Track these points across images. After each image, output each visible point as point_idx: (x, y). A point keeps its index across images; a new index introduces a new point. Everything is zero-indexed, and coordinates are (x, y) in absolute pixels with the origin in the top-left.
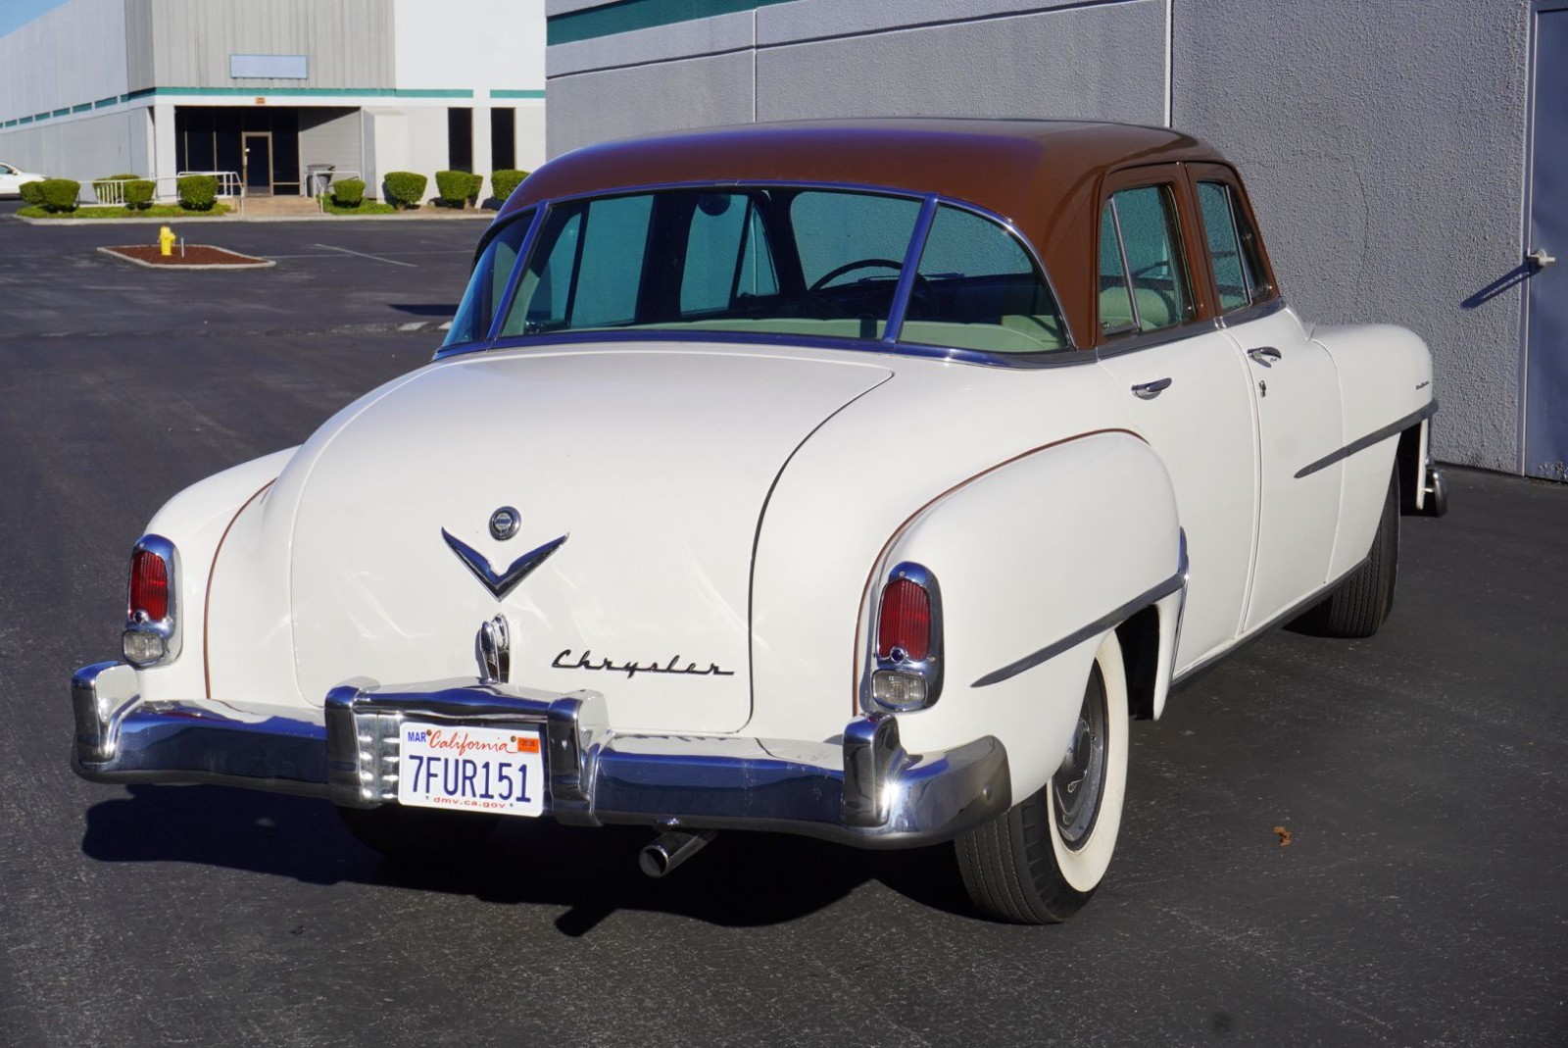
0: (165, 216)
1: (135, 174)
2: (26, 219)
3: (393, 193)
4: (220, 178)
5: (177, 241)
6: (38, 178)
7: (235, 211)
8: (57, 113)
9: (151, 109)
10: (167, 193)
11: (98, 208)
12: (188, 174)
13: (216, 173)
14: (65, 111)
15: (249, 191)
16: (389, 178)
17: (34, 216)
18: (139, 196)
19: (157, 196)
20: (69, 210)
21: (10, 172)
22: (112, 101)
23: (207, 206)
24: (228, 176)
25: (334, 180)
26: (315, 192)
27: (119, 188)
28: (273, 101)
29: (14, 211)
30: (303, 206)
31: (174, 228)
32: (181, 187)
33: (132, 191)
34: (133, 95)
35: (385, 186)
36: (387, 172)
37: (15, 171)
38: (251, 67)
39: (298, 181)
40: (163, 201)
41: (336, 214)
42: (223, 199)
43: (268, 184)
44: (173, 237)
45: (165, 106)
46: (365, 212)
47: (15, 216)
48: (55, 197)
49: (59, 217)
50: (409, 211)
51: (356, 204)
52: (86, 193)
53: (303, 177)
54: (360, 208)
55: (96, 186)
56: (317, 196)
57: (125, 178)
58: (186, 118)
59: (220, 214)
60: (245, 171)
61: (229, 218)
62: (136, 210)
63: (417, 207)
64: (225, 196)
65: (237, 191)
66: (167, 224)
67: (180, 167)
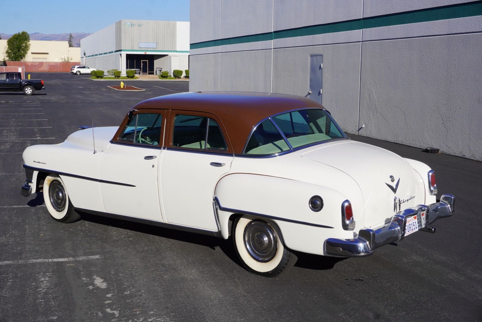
0: (123, 79)
1: (117, 69)
2: (92, 79)
3: (175, 75)
4: (136, 70)
5: (124, 85)
6: (95, 70)
7: (139, 78)
8: (100, 54)
9: (121, 54)
10: (124, 74)
11: (108, 77)
12: (129, 70)
13: (135, 69)
14: (102, 54)
15: (142, 74)
16: (174, 71)
17: (94, 79)
18: (117, 75)
19: (122, 75)
20: (102, 77)
21: (89, 68)
22: (112, 52)
23: (133, 77)
24: (138, 70)
25: (162, 71)
26: (157, 74)
27: (113, 72)
28: (148, 53)
29: (89, 77)
30: (155, 77)
31: (124, 82)
32: (127, 73)
33: (116, 73)
34: (117, 51)
35: (173, 73)
36: (174, 70)
37: (90, 68)
38: (143, 45)
39: (154, 71)
40: (123, 76)
41: (162, 79)
42: (136, 75)
43: (147, 72)
44: (123, 84)
45: (124, 54)
46: (168, 79)
47: (89, 78)
48: (99, 74)
49: (99, 79)
50: (179, 79)
51: (167, 77)
52: (106, 73)
53: (155, 71)
54: (167, 78)
55: (108, 72)
56: (158, 75)
57: (115, 70)
58: (129, 57)
59: (136, 79)
60: (142, 69)
61: (138, 80)
62: (117, 77)
63: (181, 78)
64: (137, 75)
65: (140, 74)
66: (122, 81)
67: (127, 68)
